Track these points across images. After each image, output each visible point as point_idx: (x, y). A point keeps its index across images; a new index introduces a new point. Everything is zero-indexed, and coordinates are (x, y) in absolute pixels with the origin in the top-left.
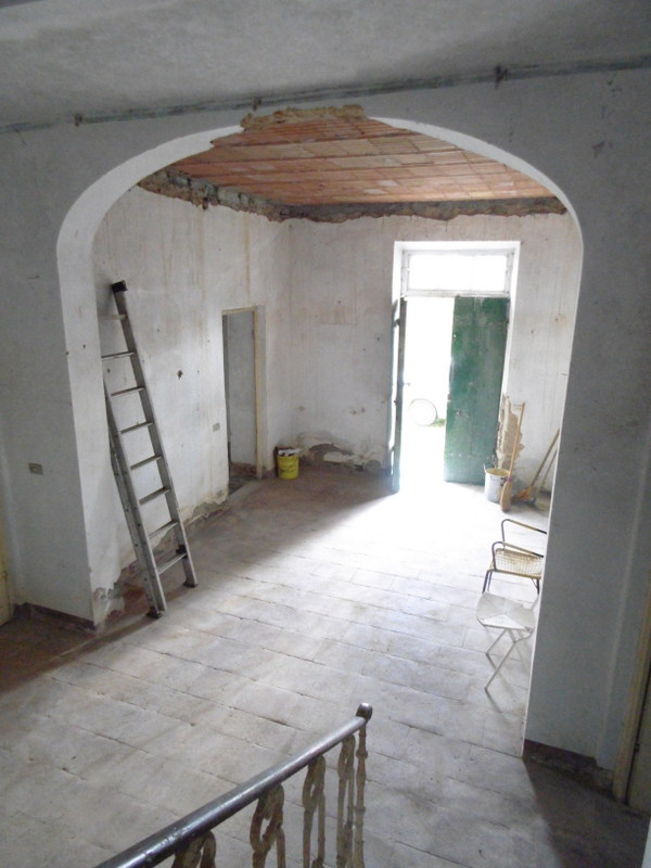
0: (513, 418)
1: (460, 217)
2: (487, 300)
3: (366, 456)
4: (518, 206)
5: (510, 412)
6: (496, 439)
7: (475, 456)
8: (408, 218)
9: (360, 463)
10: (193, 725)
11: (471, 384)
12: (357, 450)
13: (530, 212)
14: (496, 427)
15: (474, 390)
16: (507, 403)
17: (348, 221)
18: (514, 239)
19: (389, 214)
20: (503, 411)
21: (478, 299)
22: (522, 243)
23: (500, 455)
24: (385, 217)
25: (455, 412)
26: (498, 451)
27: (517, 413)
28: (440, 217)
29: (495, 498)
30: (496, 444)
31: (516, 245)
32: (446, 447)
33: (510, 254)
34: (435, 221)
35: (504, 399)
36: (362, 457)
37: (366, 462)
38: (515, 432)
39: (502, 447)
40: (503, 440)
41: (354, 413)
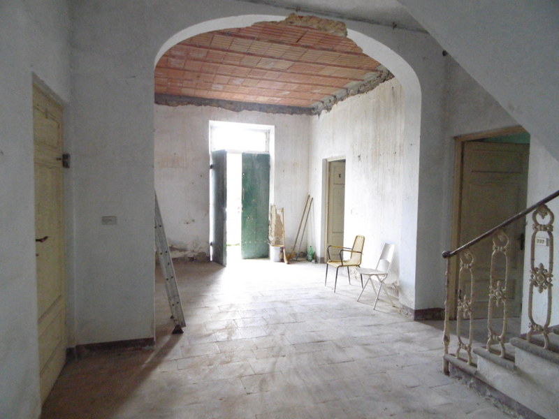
0: (278, 217)
1: (244, 111)
2: (259, 155)
3: (196, 250)
4: (272, 109)
5: (276, 214)
6: (268, 230)
7: (258, 241)
8: (216, 108)
9: (192, 256)
10: (284, 356)
11: (254, 200)
12: (190, 247)
13: (277, 112)
14: (268, 224)
15: (256, 205)
16: (274, 209)
17: (180, 106)
18: (271, 124)
19: (206, 105)
20: (271, 214)
21: (254, 155)
22: (275, 127)
23: (272, 238)
24: (203, 107)
25: (246, 217)
27: (279, 212)
28: (234, 110)
29: (278, 259)
30: (268, 233)
31: (272, 128)
32: (242, 239)
33: (268, 133)
34: (232, 112)
35: (272, 207)
36: (193, 251)
37: (196, 254)
38: (280, 224)
39: (273, 233)
40: (273, 230)
41: (187, 223)
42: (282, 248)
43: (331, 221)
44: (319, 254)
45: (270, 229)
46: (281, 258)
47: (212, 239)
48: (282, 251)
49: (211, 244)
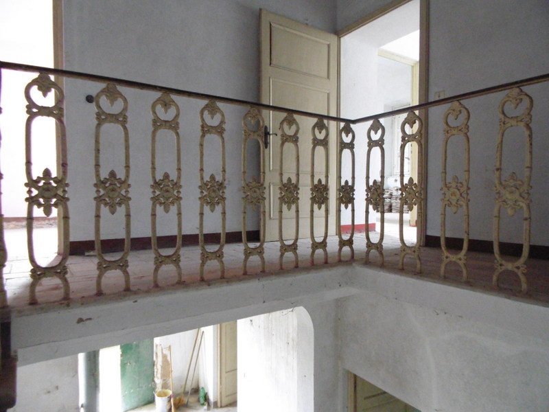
0: (164, 357)
5: (162, 353)
6: (154, 372)
7: (142, 387)
14: (153, 364)
15: (137, 346)
16: (159, 348)
20: (157, 353)
23: (158, 381)
25: (126, 364)
26: (156, 379)
27: (166, 352)
29: (165, 410)
30: (154, 375)
32: (122, 389)
35: (157, 346)
38: (166, 363)
39: (159, 376)
40: (159, 371)
41: (49, 392)
42: (170, 398)
43: (223, 361)
44: (212, 398)
45: (156, 370)
46: (168, 408)
47: (82, 399)
48: (169, 401)
49: (82, 406)
